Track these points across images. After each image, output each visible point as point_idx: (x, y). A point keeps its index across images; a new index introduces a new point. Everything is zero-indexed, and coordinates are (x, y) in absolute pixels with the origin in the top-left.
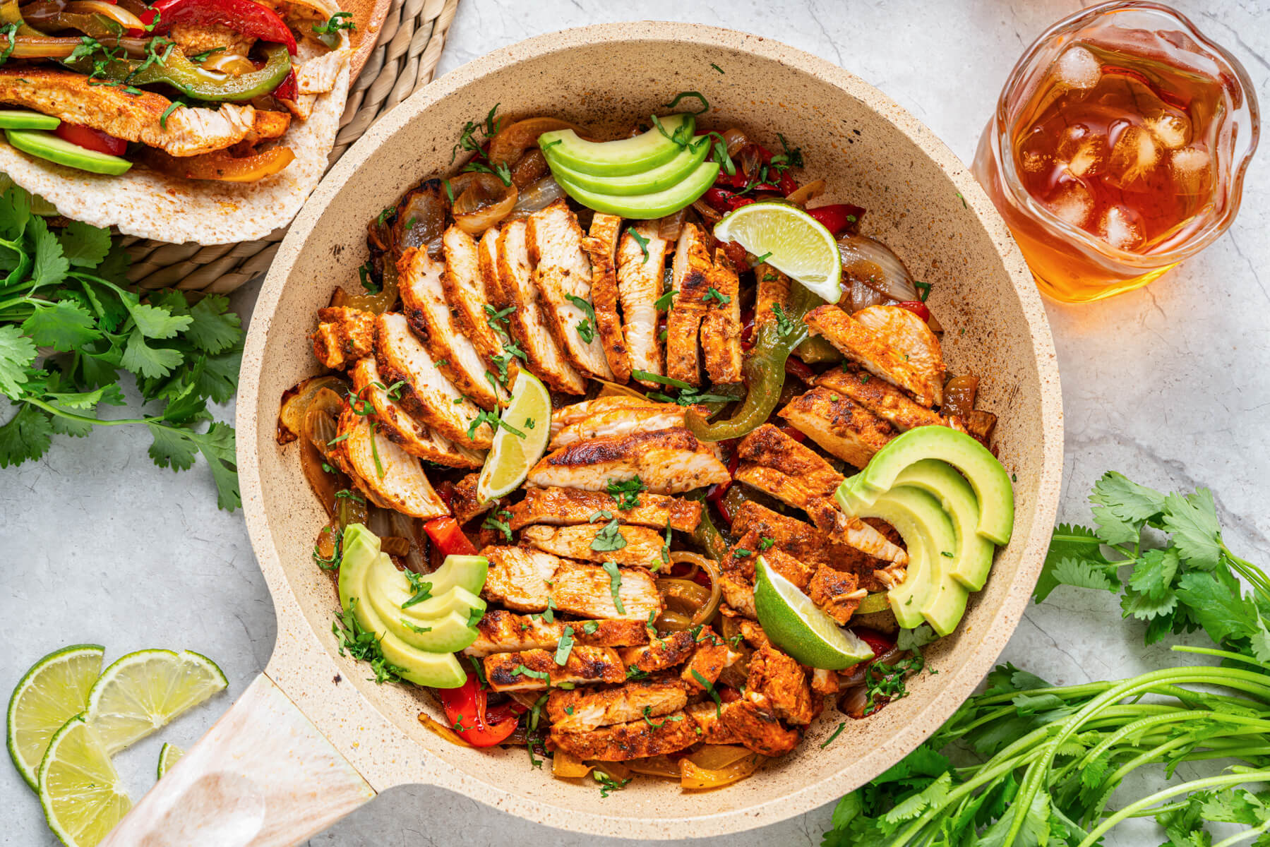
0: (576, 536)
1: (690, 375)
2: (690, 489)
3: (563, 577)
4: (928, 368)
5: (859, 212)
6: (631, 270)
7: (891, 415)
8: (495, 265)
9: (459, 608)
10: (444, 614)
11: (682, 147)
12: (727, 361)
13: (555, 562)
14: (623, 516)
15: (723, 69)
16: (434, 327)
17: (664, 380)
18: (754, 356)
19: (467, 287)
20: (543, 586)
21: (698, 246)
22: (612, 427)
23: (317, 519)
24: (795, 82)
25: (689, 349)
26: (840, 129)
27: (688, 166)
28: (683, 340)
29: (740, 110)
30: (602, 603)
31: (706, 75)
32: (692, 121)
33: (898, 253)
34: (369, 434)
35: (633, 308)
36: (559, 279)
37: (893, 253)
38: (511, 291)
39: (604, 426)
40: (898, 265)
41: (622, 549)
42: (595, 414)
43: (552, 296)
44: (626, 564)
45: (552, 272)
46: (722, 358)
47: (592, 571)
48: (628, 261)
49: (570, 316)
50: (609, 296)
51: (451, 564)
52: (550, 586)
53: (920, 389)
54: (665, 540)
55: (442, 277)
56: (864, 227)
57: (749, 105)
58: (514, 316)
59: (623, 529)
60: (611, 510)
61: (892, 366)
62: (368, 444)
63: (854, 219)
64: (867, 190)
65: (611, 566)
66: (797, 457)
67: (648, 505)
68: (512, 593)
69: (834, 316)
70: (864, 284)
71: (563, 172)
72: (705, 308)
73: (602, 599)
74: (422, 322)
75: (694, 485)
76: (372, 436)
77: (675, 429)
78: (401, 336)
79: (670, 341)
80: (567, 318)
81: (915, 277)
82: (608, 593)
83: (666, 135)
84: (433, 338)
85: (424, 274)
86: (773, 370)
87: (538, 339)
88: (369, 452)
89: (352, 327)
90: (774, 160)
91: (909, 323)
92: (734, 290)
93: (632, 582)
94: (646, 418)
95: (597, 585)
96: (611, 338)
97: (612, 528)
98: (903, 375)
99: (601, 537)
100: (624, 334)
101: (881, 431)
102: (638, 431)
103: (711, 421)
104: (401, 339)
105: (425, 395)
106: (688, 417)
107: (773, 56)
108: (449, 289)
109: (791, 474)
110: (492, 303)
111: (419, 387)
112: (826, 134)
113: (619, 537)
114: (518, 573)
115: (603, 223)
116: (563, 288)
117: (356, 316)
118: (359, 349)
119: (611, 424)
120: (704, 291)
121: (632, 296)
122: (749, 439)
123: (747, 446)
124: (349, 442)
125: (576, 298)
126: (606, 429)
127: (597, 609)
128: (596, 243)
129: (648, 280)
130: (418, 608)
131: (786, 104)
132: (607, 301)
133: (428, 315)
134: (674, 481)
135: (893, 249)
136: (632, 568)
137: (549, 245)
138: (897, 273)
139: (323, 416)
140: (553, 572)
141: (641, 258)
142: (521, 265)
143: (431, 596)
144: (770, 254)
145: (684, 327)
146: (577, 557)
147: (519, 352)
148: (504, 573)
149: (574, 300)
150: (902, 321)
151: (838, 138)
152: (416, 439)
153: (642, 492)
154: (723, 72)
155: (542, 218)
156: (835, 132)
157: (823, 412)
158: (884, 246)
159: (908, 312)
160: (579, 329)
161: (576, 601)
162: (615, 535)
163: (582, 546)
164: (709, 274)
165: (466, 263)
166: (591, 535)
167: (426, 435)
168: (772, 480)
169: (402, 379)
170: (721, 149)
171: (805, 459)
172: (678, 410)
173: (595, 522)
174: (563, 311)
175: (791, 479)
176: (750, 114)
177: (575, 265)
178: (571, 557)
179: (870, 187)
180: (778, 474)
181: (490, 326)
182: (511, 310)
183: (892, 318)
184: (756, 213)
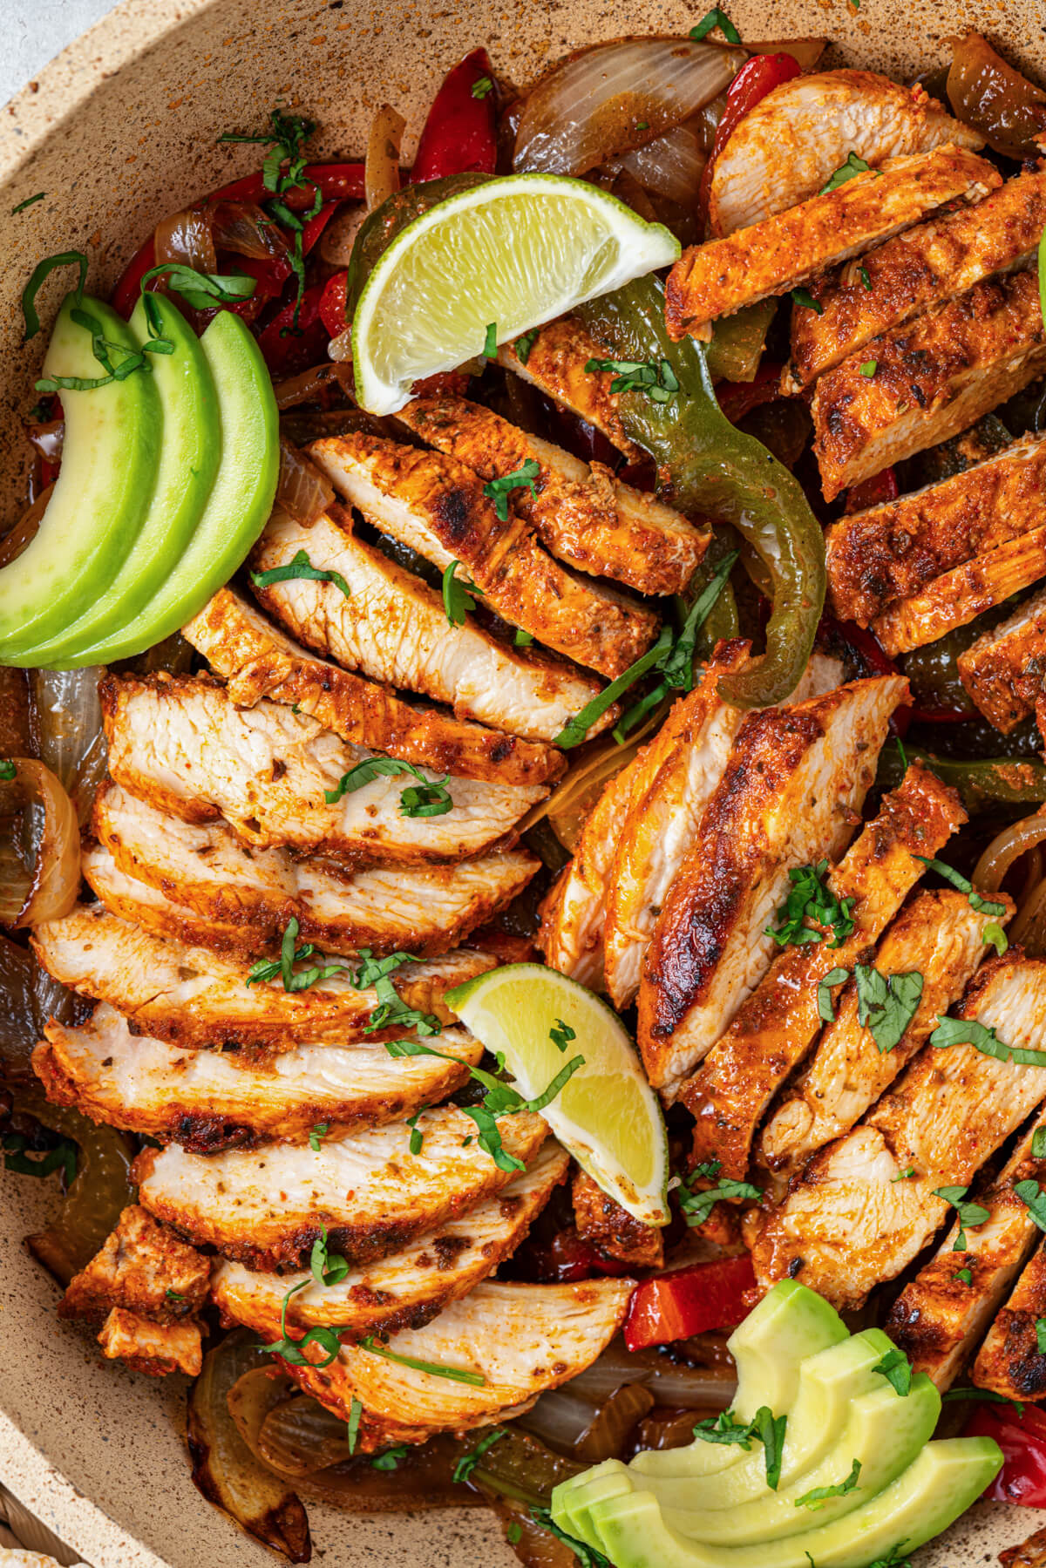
0: (842, 1066)
1: (635, 632)
2: (874, 771)
3: (910, 1138)
4: (900, 125)
5: (477, 64)
6: (349, 631)
7: (975, 271)
8: (176, 909)
9: (853, 1388)
10: (843, 1419)
11: (142, 364)
12: (656, 543)
13: (868, 1138)
14: (857, 945)
15: (36, 191)
16: (238, 1109)
17: (614, 692)
18: (675, 476)
19: (188, 990)
20: (904, 1190)
21: (381, 464)
22: (662, 863)
23: (479, 1536)
24: (159, 58)
25: (586, 608)
26: (299, 14)
27: (196, 382)
28: (560, 610)
29: (126, 193)
30: (1008, 1088)
31: (22, 231)
32: (91, 306)
33: (608, 35)
34: (378, 1359)
35: (431, 669)
36: (282, 793)
37: (603, 45)
38: (253, 910)
39: (649, 882)
40: (637, 52)
41: (924, 987)
42: (608, 879)
43: (313, 826)
44: (957, 996)
45: (261, 801)
46: (644, 551)
47: (931, 1075)
48: (326, 625)
49: (372, 811)
50: (380, 710)
51: (749, 1350)
52: (915, 1176)
53: (958, 180)
54: (955, 889)
55: (136, 1030)
56: (516, 72)
57: (129, 170)
58: (310, 928)
59: (885, 962)
60: (829, 962)
61: (877, 210)
62: (396, 1371)
63: (486, 84)
64: (445, 25)
65: (945, 1031)
66: (941, 518)
67: (863, 881)
68: (881, 1259)
69: (707, 271)
70: (640, 147)
71: (55, 651)
72: (520, 523)
73: (1000, 1085)
74: (211, 1128)
75: (870, 760)
76: (387, 1355)
77: (744, 736)
78: (213, 1182)
79: (547, 637)
80: (374, 823)
81: (678, 29)
82: (992, 1067)
83: (94, 384)
84: (254, 1121)
85: (108, 1062)
86: (730, 458)
87: (380, 903)
88: (414, 1378)
89: (139, 1274)
90: (270, 183)
91: (791, 113)
92: (516, 437)
93: (1002, 1005)
94: (685, 785)
95: (967, 1080)
96: (467, 755)
97: (867, 988)
98: (908, 200)
99: (876, 1018)
100: (472, 719)
101: (991, 311)
102: (699, 814)
103: (760, 645)
104: (221, 1188)
105: (373, 1212)
106: (726, 694)
107: (85, 84)
108: (174, 1030)
109: (972, 552)
110: (253, 958)
111: (347, 1214)
112: (289, 44)
113: (897, 983)
114: (847, 1225)
115: (220, 635)
116: (308, 797)
117: (119, 1254)
118: (193, 1286)
119: (655, 862)
120: (486, 506)
121: (402, 660)
122: (838, 588)
123: (850, 600)
124: (371, 1407)
125: (344, 780)
126: (657, 881)
127: (1014, 1106)
128: (254, 675)
129: (391, 609)
130: (792, 1457)
131: (179, 95)
132: (388, 720)
133: (204, 1108)
134: (843, 799)
135: (595, 40)
136: (973, 988)
137: (196, 769)
138: (655, 64)
139: (277, 1418)
140: (887, 1154)
141: (335, 595)
142: (205, 851)
143: (784, 1419)
144: (491, 328)
145: (537, 589)
146: (884, 1086)
147: (388, 964)
148: (827, 1250)
149: (346, 786)
150: (780, 125)
151: (311, 25)
152: (450, 1276)
153: (827, 875)
154: (41, 196)
155: (128, 750)
156: (298, 26)
157: (887, 409)
158: (578, 54)
159: (768, 102)
160: (414, 812)
161: (975, 1142)
162: (889, 990)
163: (871, 1062)
164: (454, 474)
165: (136, 963)
166: (856, 1035)
167: (453, 1246)
168: (959, 596)
169: (312, 1237)
170: (190, 281)
171: (959, 504)
172: (703, 705)
173: (837, 1011)
174: (354, 823)
175: (982, 558)
176: (146, 175)
177: (268, 738)
178: (877, 1096)
179: (445, 14)
180: (959, 574)
181: (298, 991)
182: (292, 929)
183: (762, 142)
184: (381, 303)
